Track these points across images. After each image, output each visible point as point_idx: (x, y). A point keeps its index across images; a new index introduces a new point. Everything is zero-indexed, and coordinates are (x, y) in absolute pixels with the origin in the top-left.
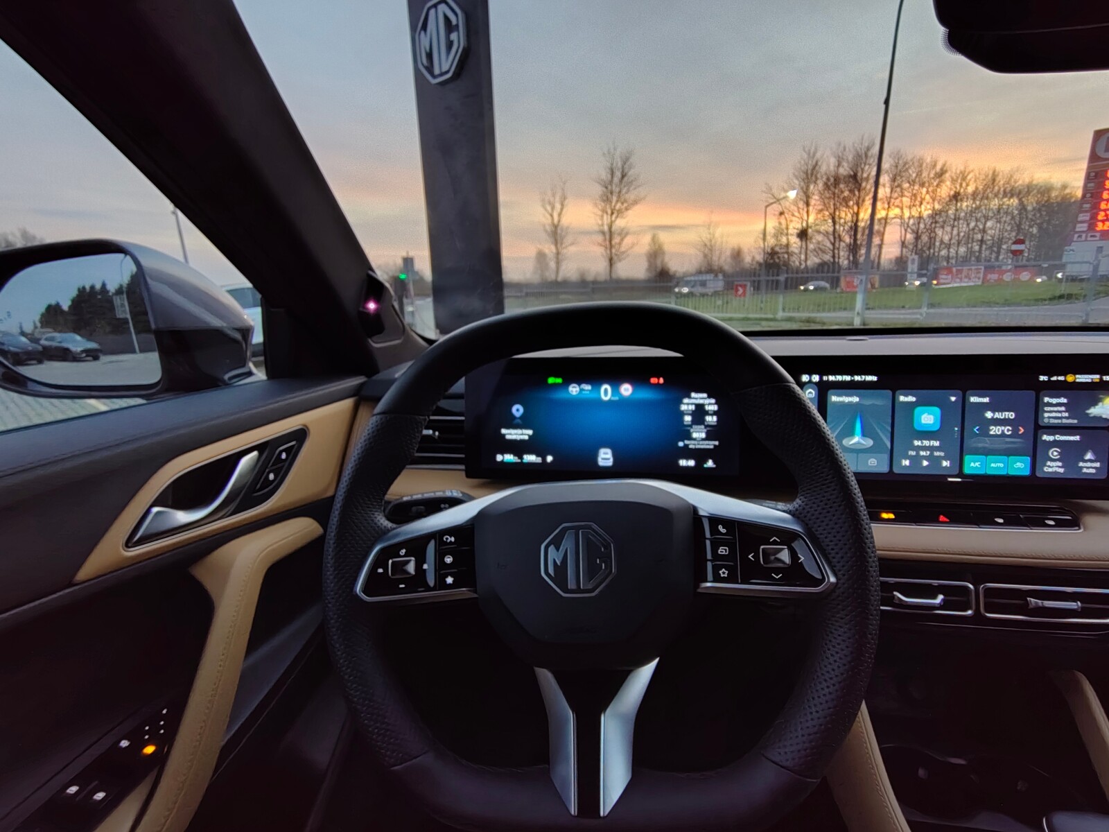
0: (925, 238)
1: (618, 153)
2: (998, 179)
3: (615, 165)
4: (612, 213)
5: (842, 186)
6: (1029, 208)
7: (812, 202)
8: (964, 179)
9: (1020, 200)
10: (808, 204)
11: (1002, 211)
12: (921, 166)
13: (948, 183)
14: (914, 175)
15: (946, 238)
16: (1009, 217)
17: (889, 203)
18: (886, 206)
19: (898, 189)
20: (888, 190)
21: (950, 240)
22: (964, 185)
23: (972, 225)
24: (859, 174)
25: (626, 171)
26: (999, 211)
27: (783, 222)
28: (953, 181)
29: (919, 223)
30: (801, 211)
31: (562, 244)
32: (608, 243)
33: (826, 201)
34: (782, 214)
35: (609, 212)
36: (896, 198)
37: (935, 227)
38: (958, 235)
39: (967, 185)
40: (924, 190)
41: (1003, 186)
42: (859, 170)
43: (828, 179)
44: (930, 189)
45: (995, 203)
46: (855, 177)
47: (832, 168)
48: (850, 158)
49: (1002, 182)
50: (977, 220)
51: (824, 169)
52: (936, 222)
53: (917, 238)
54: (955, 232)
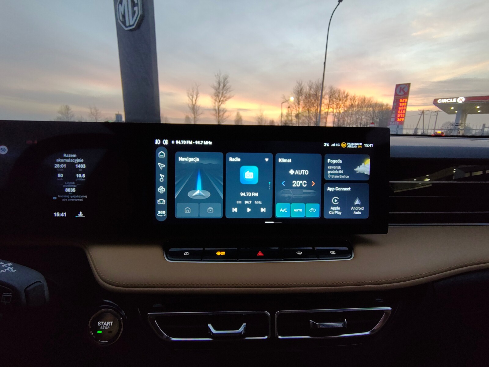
0: (341, 121)
1: (222, 75)
2: (366, 100)
3: (220, 81)
4: (219, 102)
5: (312, 98)
6: (376, 112)
7: (301, 103)
8: (354, 99)
9: (373, 109)
10: (299, 104)
11: (367, 113)
12: (339, 93)
13: (349, 100)
14: (337, 96)
15: (349, 121)
16: (370, 115)
17: (328, 106)
18: (328, 107)
19: (332, 101)
20: (328, 101)
21: (350, 122)
22: (354, 101)
23: (357, 117)
24: (318, 94)
25: (225, 84)
26: (366, 112)
27: (290, 110)
28: (351, 99)
29: (339, 115)
30: (296, 107)
31: (196, 114)
32: (217, 114)
33: (306, 103)
34: (289, 107)
35: (218, 101)
36: (331, 105)
37: (345, 117)
38: (353, 120)
39: (355, 102)
40: (341, 102)
41: (368, 103)
42: (318, 92)
43: (306, 95)
44: (343, 102)
45: (365, 109)
46: (316, 95)
47: (308, 90)
48: (314, 87)
49: (367, 102)
50: (359, 115)
51: (305, 90)
52: (345, 115)
53: (339, 121)
54: (352, 119)
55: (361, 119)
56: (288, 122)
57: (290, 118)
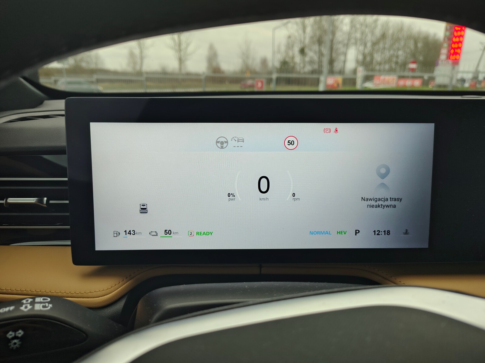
6: (419, 46)
7: (307, 31)
9: (415, 43)
10: (304, 33)
16: (410, 50)
21: (381, 60)
23: (392, 52)
27: (290, 42)
30: (300, 36)
33: (314, 31)
34: (289, 37)
37: (373, 53)
41: (406, 33)
50: (394, 50)
54: (383, 56)
55: (397, 57)
56: (287, 60)
57: (291, 54)
